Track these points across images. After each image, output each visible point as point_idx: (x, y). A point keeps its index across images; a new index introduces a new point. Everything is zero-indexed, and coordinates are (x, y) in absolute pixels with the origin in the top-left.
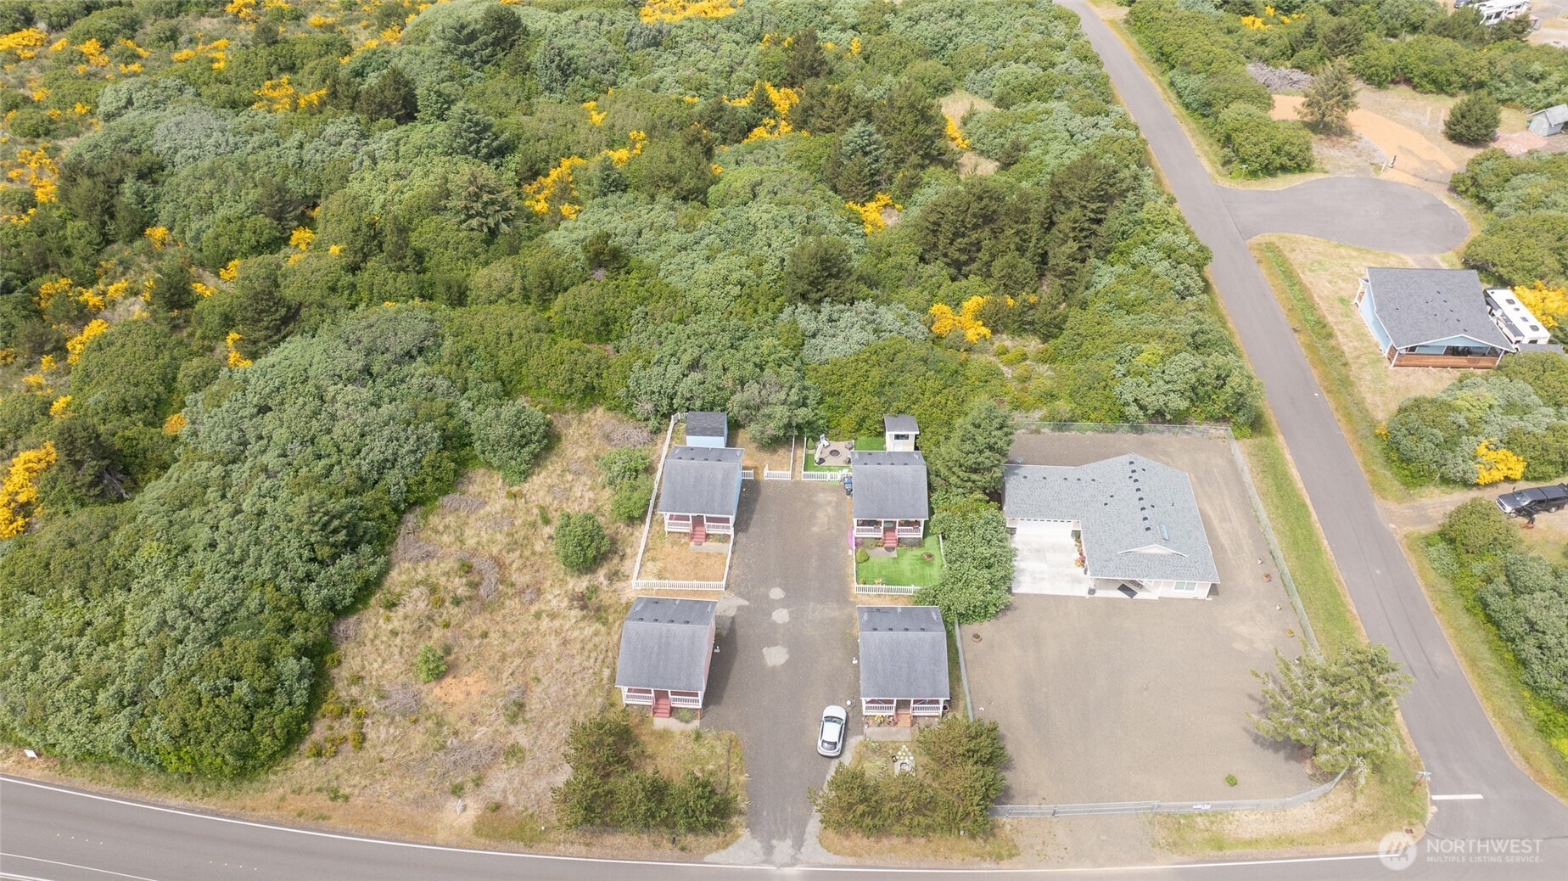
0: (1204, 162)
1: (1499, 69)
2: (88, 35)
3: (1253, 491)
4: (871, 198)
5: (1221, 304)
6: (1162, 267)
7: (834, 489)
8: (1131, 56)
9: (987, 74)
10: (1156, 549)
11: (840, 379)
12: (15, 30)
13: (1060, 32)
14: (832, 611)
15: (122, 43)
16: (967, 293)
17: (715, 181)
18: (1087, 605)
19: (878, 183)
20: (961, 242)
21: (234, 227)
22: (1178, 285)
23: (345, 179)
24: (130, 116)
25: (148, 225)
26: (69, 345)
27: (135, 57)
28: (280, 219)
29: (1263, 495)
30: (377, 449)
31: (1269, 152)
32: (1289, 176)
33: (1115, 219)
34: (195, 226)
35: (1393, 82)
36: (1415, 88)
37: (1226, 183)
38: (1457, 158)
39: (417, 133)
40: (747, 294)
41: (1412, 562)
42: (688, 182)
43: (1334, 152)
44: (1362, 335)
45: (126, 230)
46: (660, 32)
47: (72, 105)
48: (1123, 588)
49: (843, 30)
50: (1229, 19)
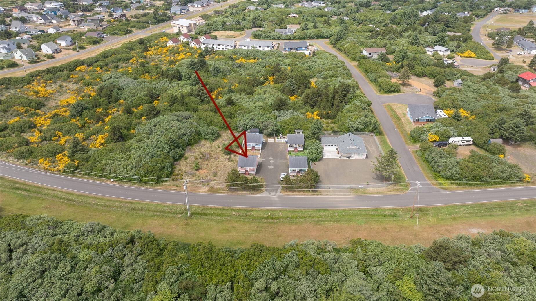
0: (374, 91)
1: (447, 73)
2: (97, 66)
3: (378, 144)
4: (293, 96)
5: (375, 115)
6: (360, 104)
7: (283, 143)
8: (358, 72)
9: (321, 74)
10: (354, 147)
11: (285, 123)
12: (80, 66)
13: (339, 65)
14: (283, 161)
15: (105, 68)
16: (315, 111)
17: (255, 91)
18: (340, 160)
19: (294, 93)
20: (313, 100)
21: (141, 99)
22: (363, 107)
23: (166, 91)
24: (112, 80)
25: (119, 100)
26: (105, 120)
27: (109, 71)
28: (151, 98)
29: (381, 145)
30: (182, 131)
31: (389, 87)
32: (395, 93)
33: (349, 95)
34: (131, 99)
35: (423, 76)
36: (428, 77)
37: (379, 95)
38: (435, 89)
39: (183, 82)
40: (264, 109)
41: (413, 155)
42: (249, 91)
43: (407, 89)
44: (407, 119)
45: (114, 101)
46: (241, 64)
47: (96, 79)
48: (347, 157)
49: (286, 65)
50: (383, 63)
